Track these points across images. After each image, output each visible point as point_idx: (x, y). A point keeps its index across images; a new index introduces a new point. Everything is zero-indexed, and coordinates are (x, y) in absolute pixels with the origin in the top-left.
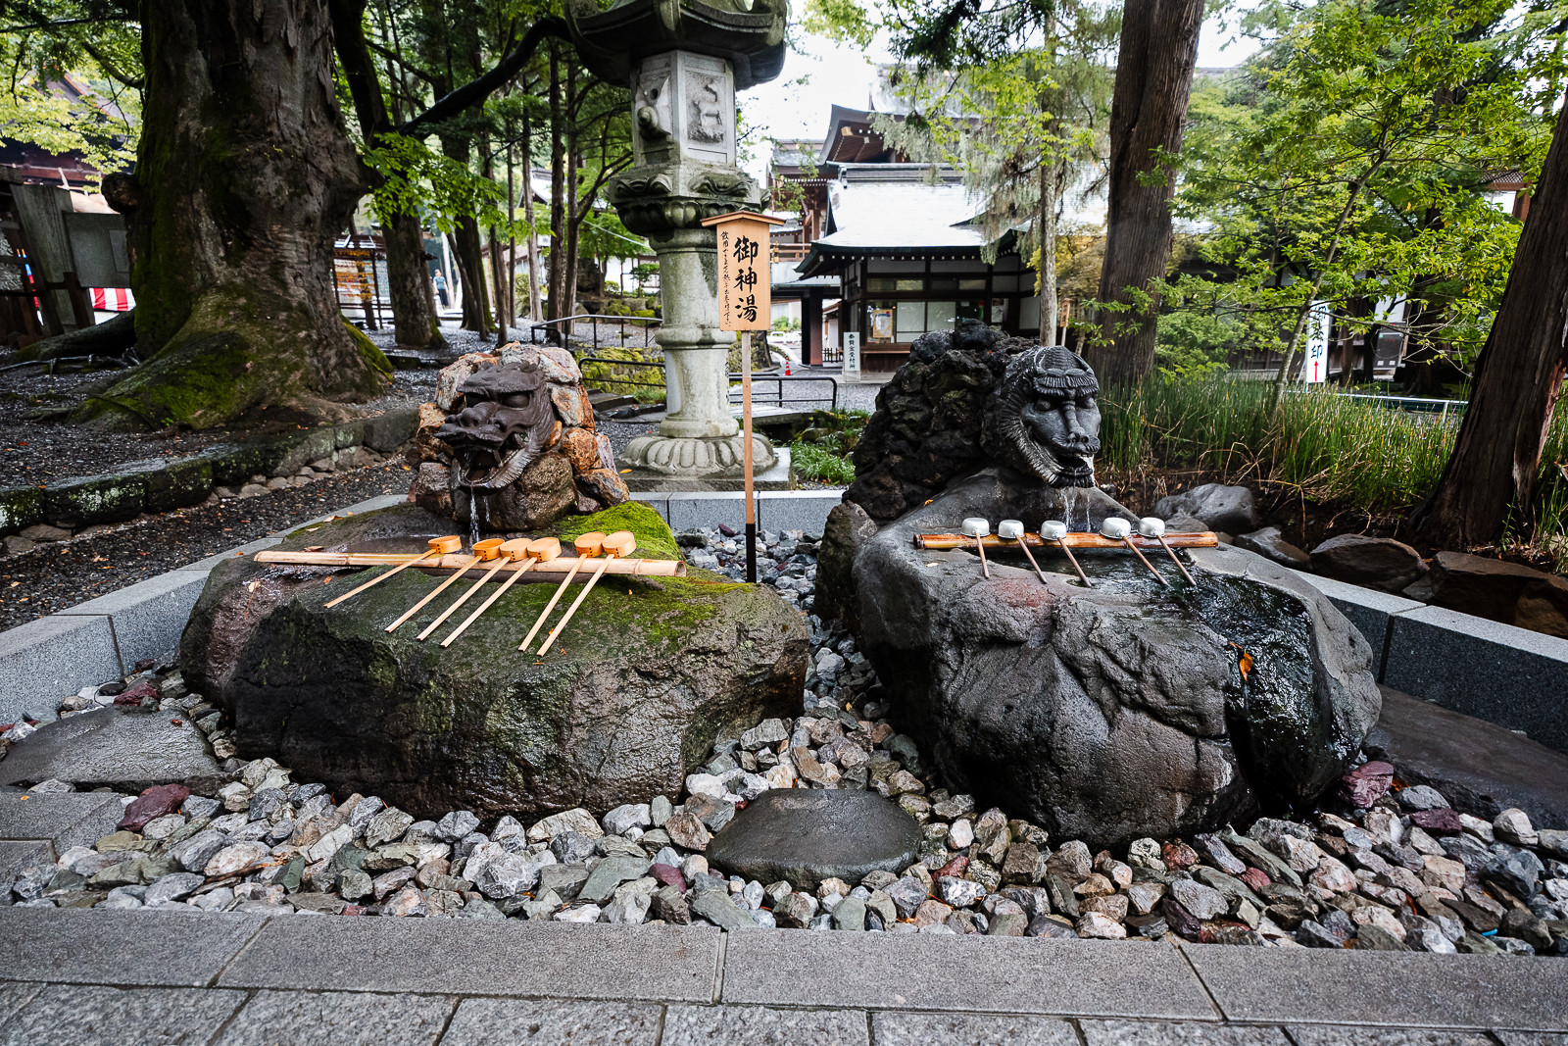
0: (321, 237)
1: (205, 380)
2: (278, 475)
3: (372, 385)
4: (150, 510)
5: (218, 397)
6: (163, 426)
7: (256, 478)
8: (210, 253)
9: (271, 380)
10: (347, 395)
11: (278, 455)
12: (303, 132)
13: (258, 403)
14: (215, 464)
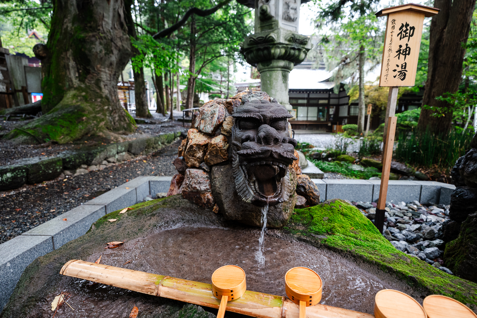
0: (115, 72)
1: (66, 123)
2: (92, 165)
3: (130, 128)
4: (29, 183)
5: (71, 131)
6: (45, 142)
7: (83, 166)
8: (72, 74)
9: (93, 124)
10: (121, 132)
11: (93, 155)
12: (111, 31)
13: (87, 134)
14: (64, 160)
